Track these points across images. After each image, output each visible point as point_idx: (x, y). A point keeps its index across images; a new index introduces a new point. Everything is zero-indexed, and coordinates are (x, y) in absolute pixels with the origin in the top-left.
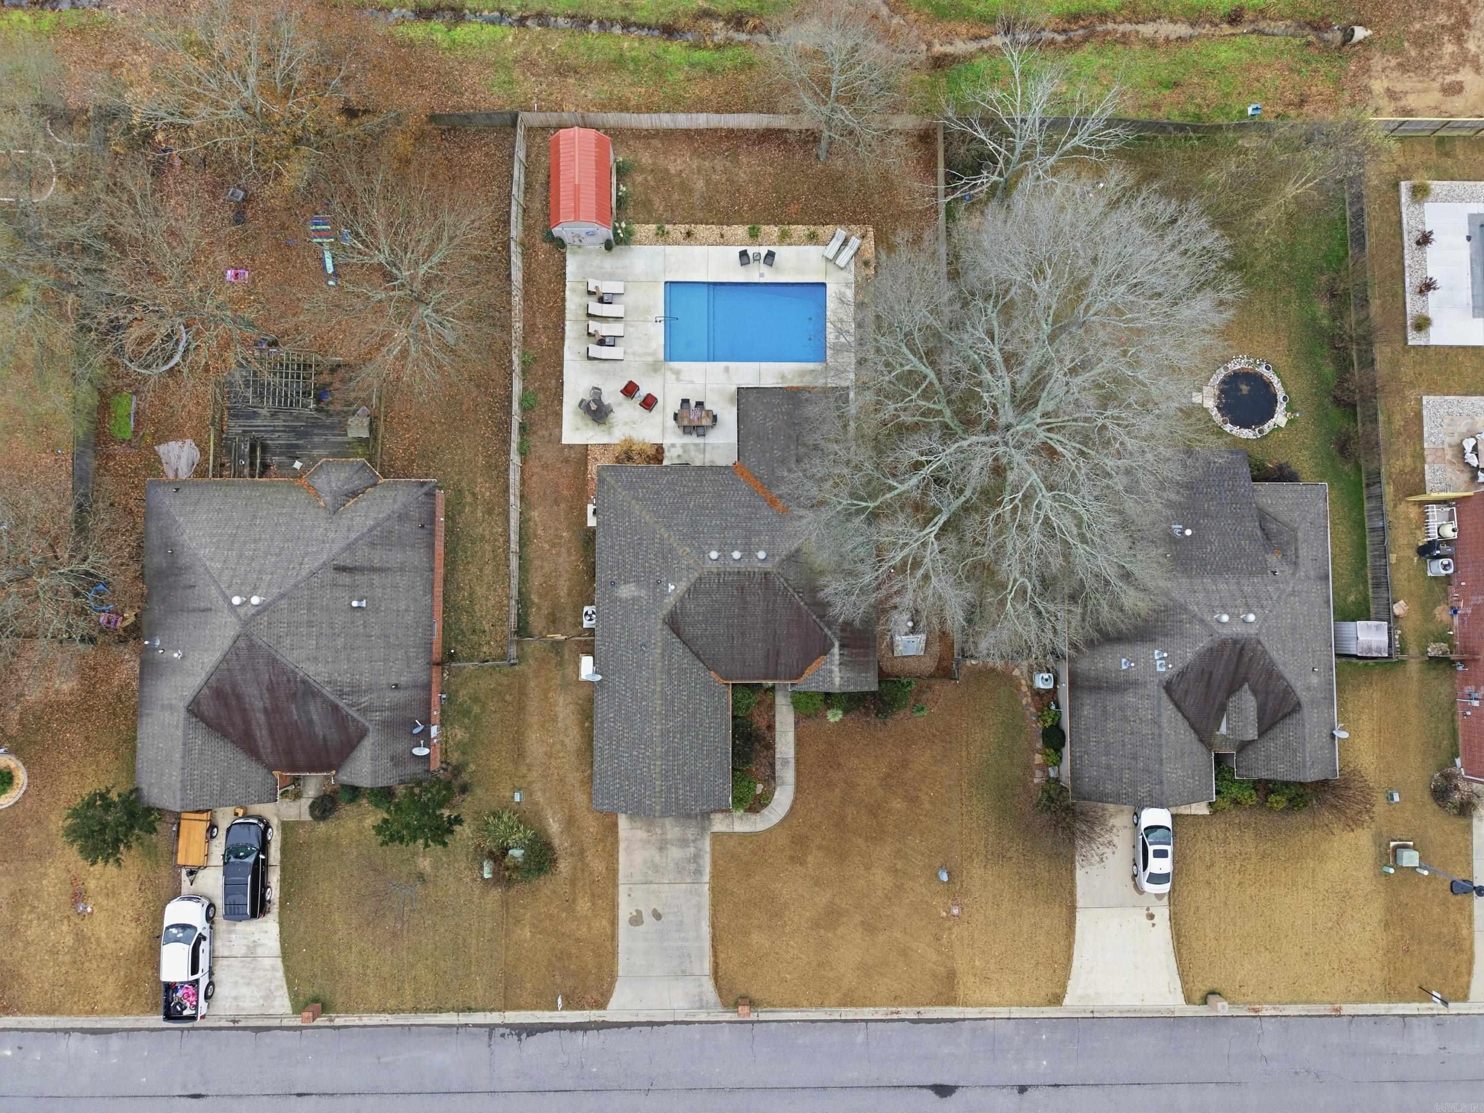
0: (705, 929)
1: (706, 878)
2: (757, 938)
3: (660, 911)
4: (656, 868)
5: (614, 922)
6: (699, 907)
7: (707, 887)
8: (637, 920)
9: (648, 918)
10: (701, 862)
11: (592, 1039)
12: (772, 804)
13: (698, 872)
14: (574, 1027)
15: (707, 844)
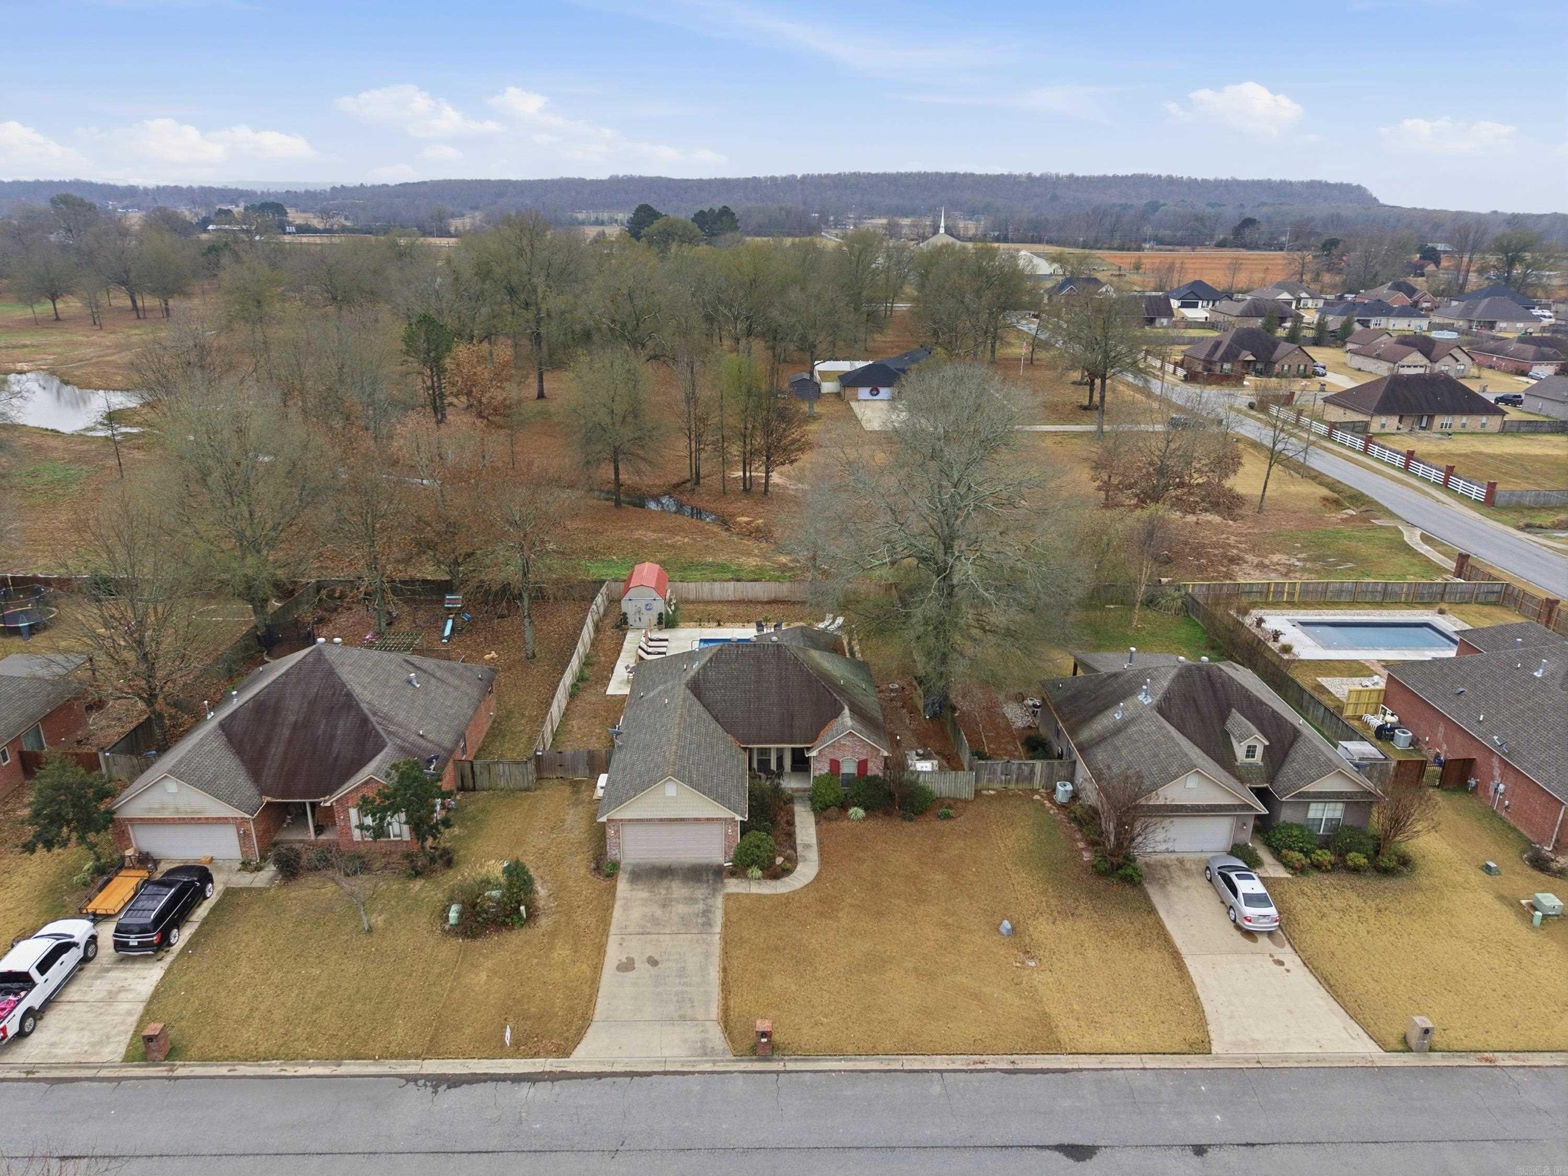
0: (714, 975)
1: (718, 928)
2: (778, 982)
3: (657, 957)
4: (655, 921)
5: (597, 968)
6: (707, 955)
7: (717, 937)
8: (627, 966)
9: (641, 966)
10: (711, 916)
11: (542, 1091)
12: (794, 874)
13: (708, 924)
14: (517, 1079)
15: (719, 902)
